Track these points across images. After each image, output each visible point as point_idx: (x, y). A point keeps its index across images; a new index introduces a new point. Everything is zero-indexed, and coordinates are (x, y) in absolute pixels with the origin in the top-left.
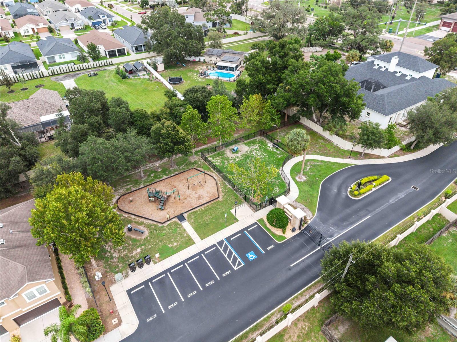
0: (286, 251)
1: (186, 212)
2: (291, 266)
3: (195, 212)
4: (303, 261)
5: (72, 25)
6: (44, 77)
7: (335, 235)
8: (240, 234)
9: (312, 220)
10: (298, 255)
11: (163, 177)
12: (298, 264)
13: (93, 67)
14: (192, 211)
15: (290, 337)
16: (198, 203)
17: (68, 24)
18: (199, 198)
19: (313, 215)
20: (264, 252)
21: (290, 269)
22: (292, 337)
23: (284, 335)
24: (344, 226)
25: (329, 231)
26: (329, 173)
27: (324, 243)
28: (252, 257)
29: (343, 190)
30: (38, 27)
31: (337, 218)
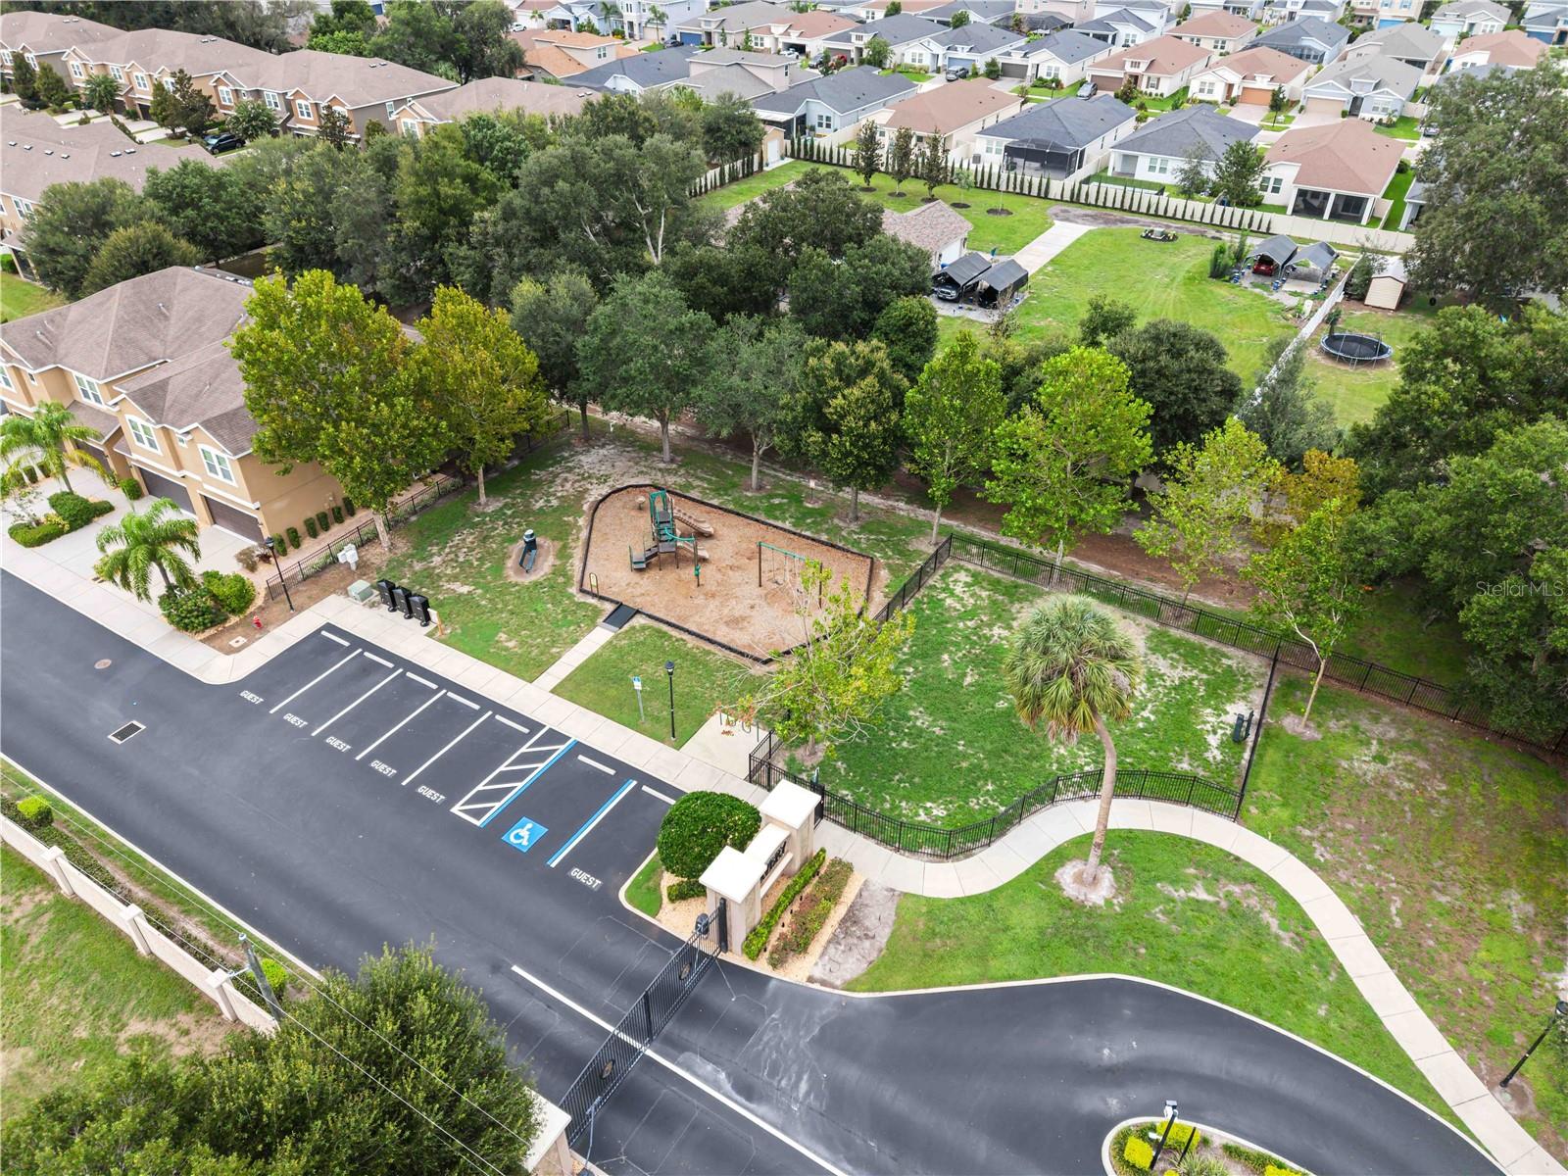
0: (584, 931)
1: (650, 616)
2: (515, 969)
3: (662, 635)
4: (553, 1002)
5: (1357, 103)
6: (1046, 197)
7: (763, 1109)
8: (612, 772)
9: (816, 986)
10: (580, 978)
11: (784, 521)
12: (533, 990)
13: (1197, 218)
14: (665, 628)
15: (187, 1032)
16: (706, 627)
17: (1345, 96)
18: (735, 622)
19: (850, 986)
20: (553, 865)
21: (497, 968)
22: (184, 1040)
23: (190, 1008)
24: (848, 1146)
25: (773, 1073)
26: (1233, 991)
27: (689, 1069)
28: (518, 837)
29: (1138, 1094)
30: (1249, 84)
31: (893, 1097)
